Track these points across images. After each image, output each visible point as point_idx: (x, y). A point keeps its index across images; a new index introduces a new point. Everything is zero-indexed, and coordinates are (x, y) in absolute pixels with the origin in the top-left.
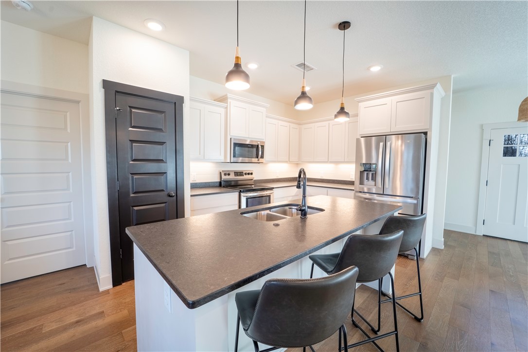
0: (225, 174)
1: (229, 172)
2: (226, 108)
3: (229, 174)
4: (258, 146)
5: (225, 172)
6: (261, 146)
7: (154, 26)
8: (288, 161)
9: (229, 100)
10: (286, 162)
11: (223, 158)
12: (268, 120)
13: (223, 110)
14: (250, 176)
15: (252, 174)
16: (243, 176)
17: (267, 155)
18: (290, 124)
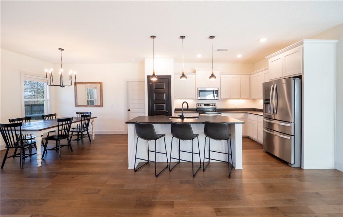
1: (201, 104)
2: (196, 74)
5: (199, 104)
6: (216, 91)
8: (241, 98)
9: (196, 71)
11: (195, 98)
12: (222, 76)
13: (194, 76)
14: (214, 107)
15: (215, 105)
16: (209, 106)
17: (222, 95)
18: (241, 76)
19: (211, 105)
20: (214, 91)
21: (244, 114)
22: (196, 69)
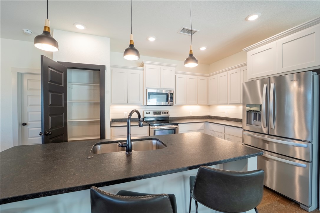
0: (147, 113)
1: (149, 112)
2: (144, 70)
3: (149, 113)
4: (168, 93)
5: (147, 112)
6: (170, 94)
7: (80, 27)
8: (198, 104)
9: (145, 65)
10: (195, 104)
11: (142, 103)
12: (178, 75)
13: (142, 71)
14: (166, 115)
15: (167, 113)
16: (161, 114)
17: (177, 99)
18: (199, 77)
19: (163, 113)
20: (169, 94)
21: (203, 124)
22: (144, 61)
